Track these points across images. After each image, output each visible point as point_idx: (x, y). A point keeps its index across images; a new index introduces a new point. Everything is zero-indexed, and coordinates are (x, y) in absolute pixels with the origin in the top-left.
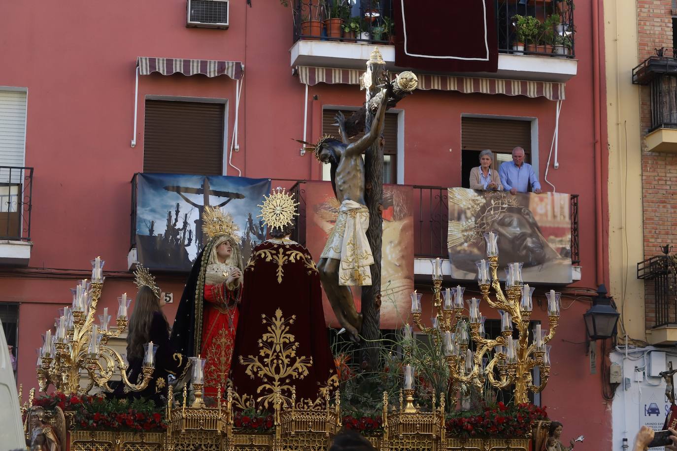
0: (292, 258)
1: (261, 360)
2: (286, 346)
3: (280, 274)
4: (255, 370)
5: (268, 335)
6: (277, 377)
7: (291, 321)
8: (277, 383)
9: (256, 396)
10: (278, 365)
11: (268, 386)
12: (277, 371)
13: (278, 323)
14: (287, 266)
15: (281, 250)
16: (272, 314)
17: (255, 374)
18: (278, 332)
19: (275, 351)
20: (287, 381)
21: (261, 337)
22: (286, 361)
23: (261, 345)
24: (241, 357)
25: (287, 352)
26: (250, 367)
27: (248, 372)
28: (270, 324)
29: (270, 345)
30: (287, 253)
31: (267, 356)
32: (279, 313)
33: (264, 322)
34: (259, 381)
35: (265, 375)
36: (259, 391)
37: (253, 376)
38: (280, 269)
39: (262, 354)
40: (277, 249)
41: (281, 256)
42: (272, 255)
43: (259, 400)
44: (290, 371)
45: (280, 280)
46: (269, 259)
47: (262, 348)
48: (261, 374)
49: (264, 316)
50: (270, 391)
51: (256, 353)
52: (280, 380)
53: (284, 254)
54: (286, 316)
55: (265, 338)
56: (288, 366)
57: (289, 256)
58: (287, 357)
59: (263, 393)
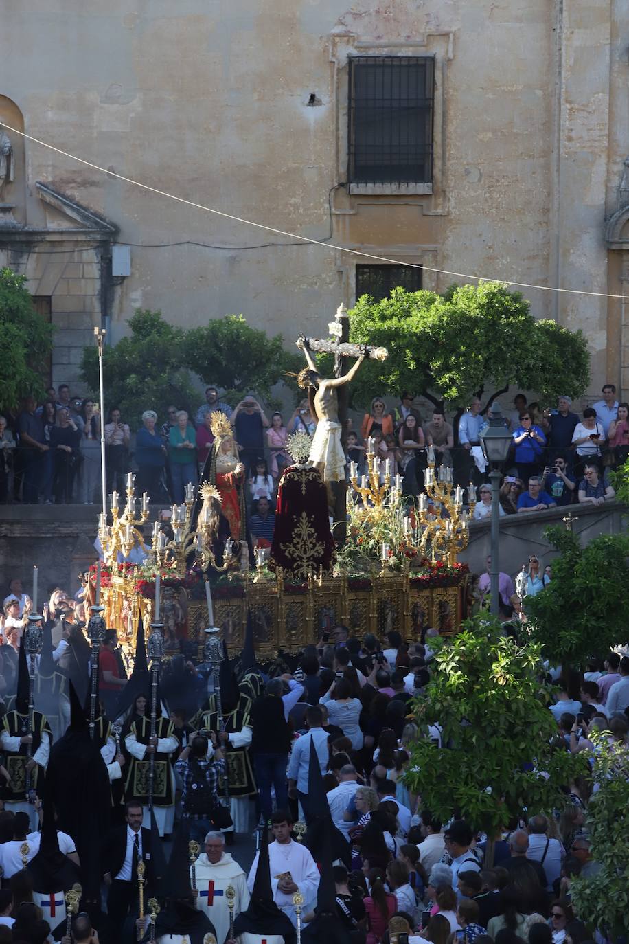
0: (310, 478)
1: (294, 545)
2: (310, 536)
3: (304, 488)
4: (291, 552)
5: (298, 529)
6: (305, 556)
7: (312, 519)
8: (305, 561)
9: (293, 571)
10: (305, 549)
11: (300, 563)
12: (305, 552)
13: (304, 521)
14: (308, 482)
15: (304, 473)
16: (299, 516)
17: (292, 555)
18: (304, 527)
19: (303, 540)
20: (312, 559)
21: (294, 531)
22: (310, 546)
23: (294, 536)
24: (281, 544)
25: (311, 540)
26: (287, 551)
27: (287, 554)
28: (299, 521)
29: (299, 536)
30: (308, 474)
31: (298, 543)
32: (304, 514)
33: (295, 520)
34: (294, 560)
35: (298, 556)
36: (295, 566)
37: (290, 557)
38: (304, 485)
39: (295, 542)
40: (301, 472)
41: (303, 476)
42: (298, 476)
43: (295, 572)
44: (313, 552)
45: (304, 492)
46: (296, 479)
47: (294, 538)
48: (295, 555)
49: (295, 517)
50: (302, 566)
51: (291, 541)
52: (307, 558)
53: (306, 475)
54: (309, 516)
55: (296, 532)
56: (311, 549)
57: (308, 476)
58: (311, 543)
59: (297, 568)
